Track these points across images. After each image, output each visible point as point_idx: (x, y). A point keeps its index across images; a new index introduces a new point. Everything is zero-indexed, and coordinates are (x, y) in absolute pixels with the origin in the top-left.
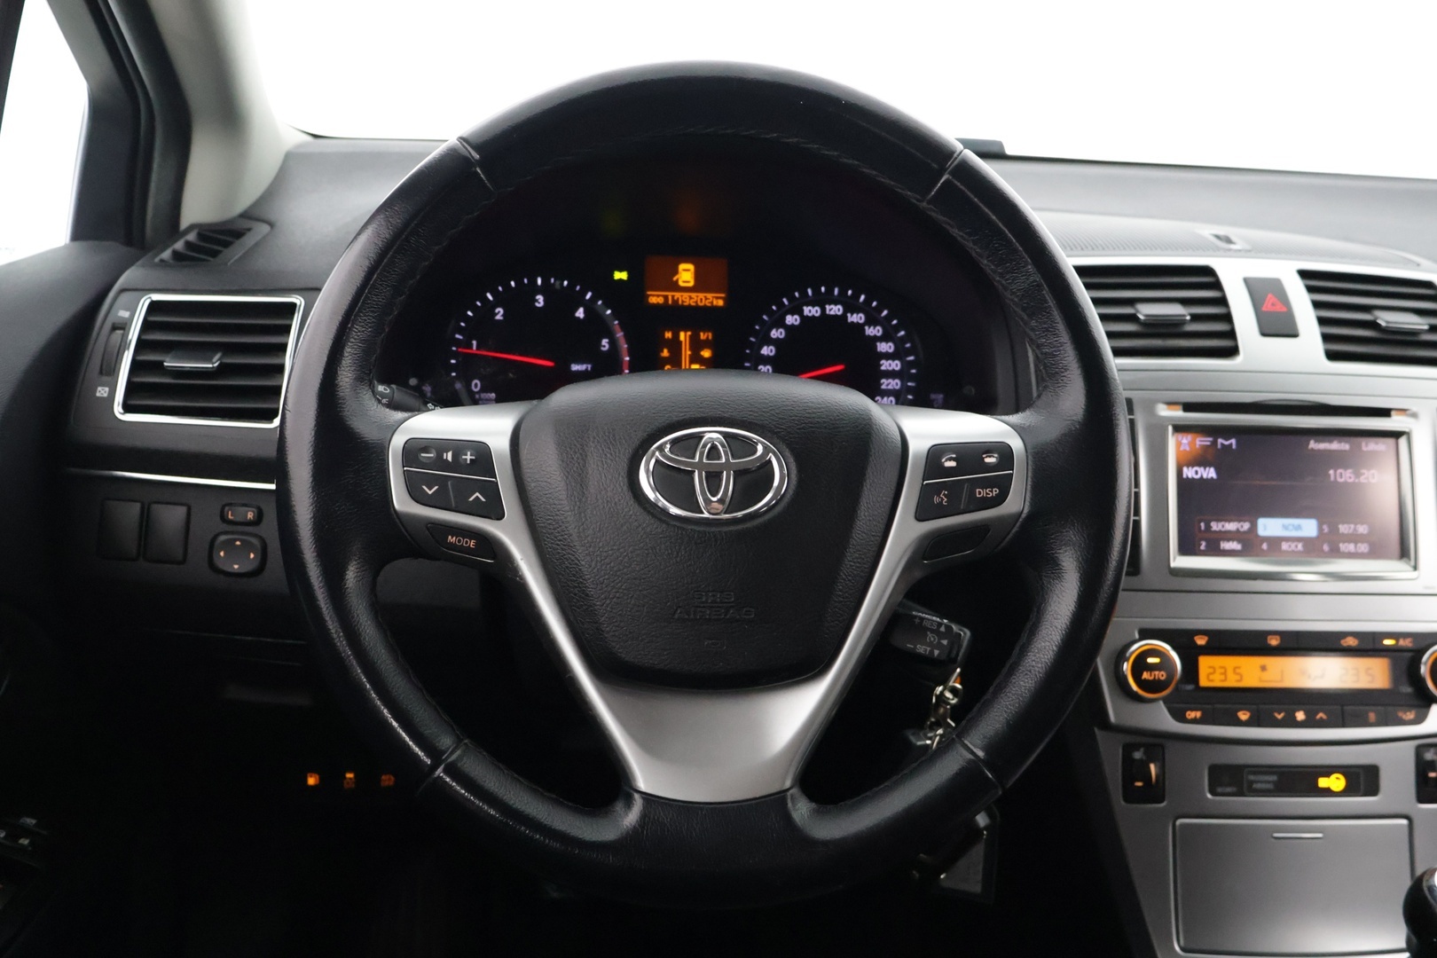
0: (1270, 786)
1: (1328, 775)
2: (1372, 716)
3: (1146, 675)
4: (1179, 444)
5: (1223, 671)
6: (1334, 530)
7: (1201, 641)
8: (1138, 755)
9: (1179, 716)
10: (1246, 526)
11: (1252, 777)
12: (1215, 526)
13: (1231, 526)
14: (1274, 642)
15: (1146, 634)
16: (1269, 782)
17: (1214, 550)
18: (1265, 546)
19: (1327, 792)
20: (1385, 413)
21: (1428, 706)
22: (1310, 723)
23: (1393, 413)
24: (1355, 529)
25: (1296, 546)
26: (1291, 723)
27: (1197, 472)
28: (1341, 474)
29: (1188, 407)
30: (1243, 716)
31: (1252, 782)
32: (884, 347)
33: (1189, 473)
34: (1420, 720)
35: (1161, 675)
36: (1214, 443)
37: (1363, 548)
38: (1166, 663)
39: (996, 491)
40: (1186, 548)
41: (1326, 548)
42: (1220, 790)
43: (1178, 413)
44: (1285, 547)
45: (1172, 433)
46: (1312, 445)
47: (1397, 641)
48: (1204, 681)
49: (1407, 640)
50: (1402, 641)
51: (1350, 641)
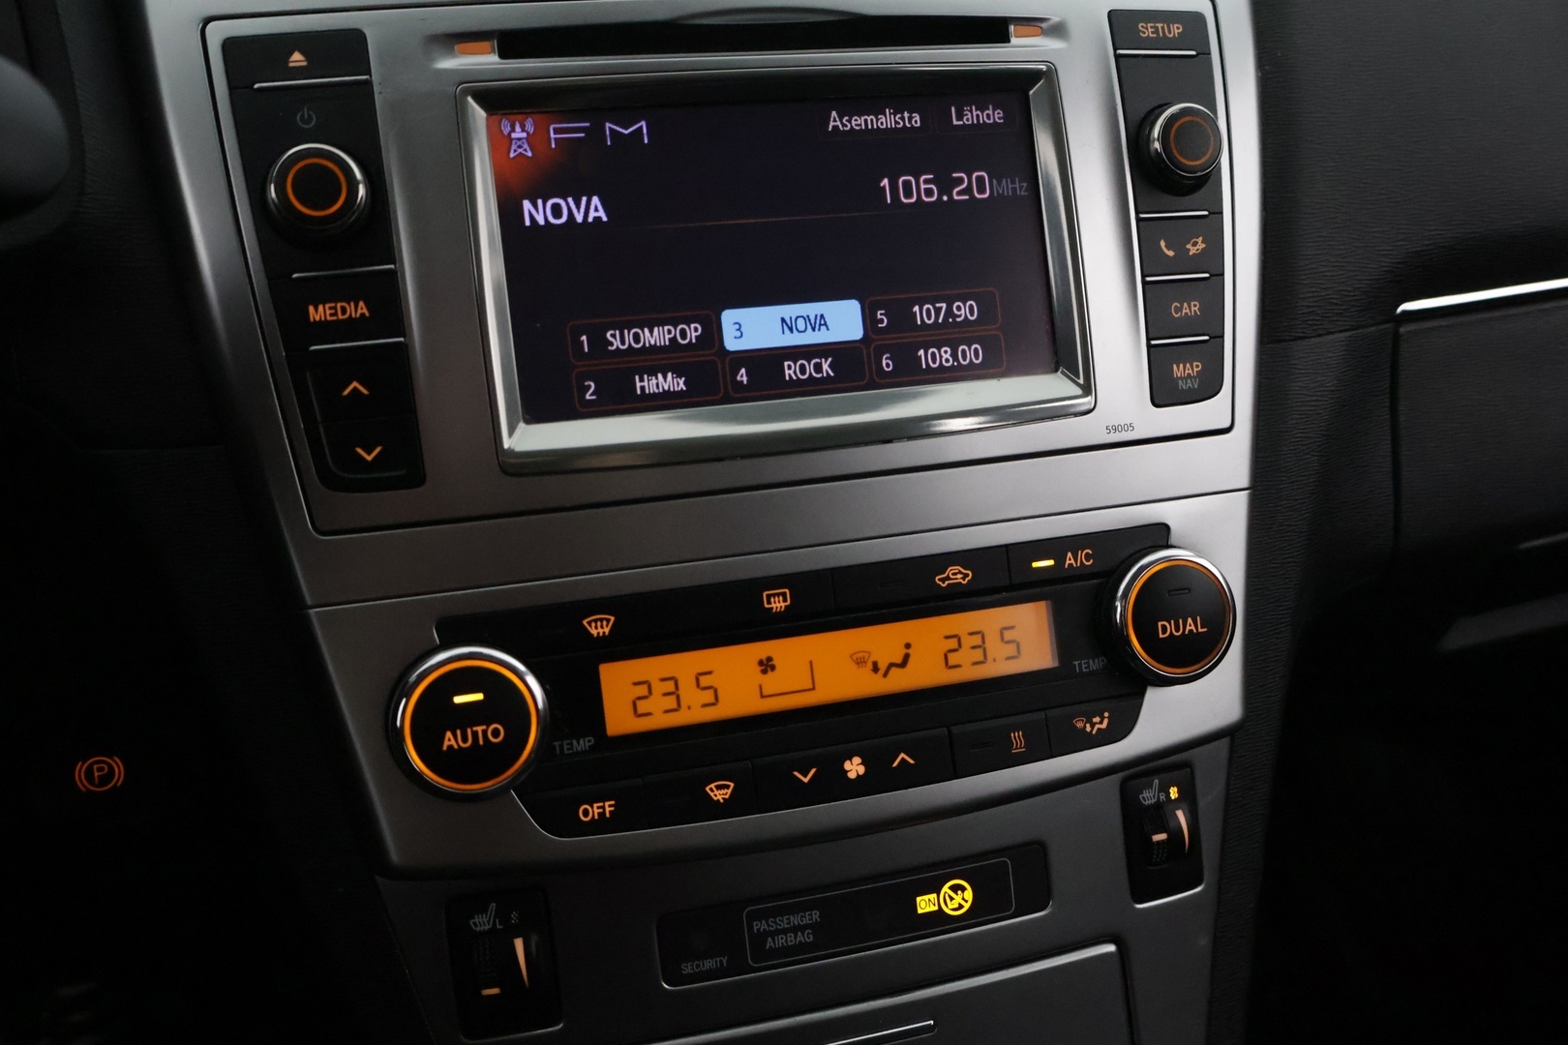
0: (807, 937)
1: (935, 885)
2: (1017, 738)
3: (450, 739)
4: (499, 144)
5: (670, 686)
6: (902, 319)
7: (599, 627)
8: (482, 923)
9: (563, 821)
10: (694, 332)
11: (757, 926)
12: (615, 341)
13: (656, 336)
15: (454, 632)
16: (802, 928)
17: (621, 401)
18: (743, 376)
19: (938, 922)
20: (994, 30)
21: (1141, 695)
22: (877, 781)
23: (1014, 29)
24: (949, 312)
25: (818, 368)
26: (837, 787)
27: (557, 211)
28: (907, 185)
29: (512, 43)
30: (719, 794)
31: (759, 939)
33: (536, 212)
34: (1122, 728)
35: (493, 732)
36: (595, 132)
37: (972, 353)
38: (503, 698)
40: (539, 407)
41: (887, 365)
42: (688, 969)
43: (485, 60)
44: (790, 370)
45: (478, 114)
46: (835, 121)
47: (1060, 561)
48: (619, 720)
49: (1081, 555)
50: (1070, 560)
51: (957, 575)
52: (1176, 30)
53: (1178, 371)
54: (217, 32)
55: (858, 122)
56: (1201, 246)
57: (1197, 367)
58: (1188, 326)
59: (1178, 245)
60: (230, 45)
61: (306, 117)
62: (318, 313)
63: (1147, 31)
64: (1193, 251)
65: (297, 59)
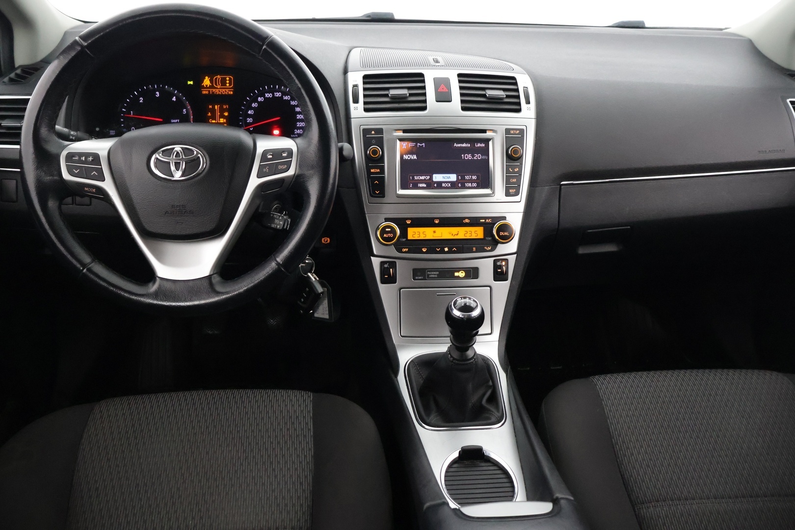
0: (436, 276)
1: (458, 271)
2: (474, 249)
3: (385, 235)
4: (401, 146)
5: (419, 233)
6: (463, 178)
7: (408, 222)
8: (386, 266)
9: (399, 251)
10: (428, 177)
11: (428, 273)
12: (416, 178)
13: (423, 178)
14: (437, 222)
15: (387, 220)
16: (435, 274)
17: (416, 187)
18: (435, 185)
19: (458, 278)
20: (484, 131)
21: (497, 245)
22: (450, 252)
23: (487, 131)
24: (471, 178)
25: (448, 185)
26: (443, 252)
27: (409, 157)
28: (466, 156)
29: (405, 131)
30: (424, 250)
31: (429, 275)
32: (298, 109)
33: (406, 157)
34: (493, 250)
35: (391, 235)
36: (416, 145)
37: (475, 185)
38: (393, 231)
39: (286, 166)
40: (404, 186)
41: (460, 185)
42: (417, 278)
43: (400, 134)
44: (443, 185)
45: (398, 142)
46: (455, 145)
47: (486, 220)
48: (410, 237)
49: (489, 220)
50: (487, 221)
51: (467, 221)
52: (518, 132)
53: (511, 191)
54: (362, 127)
55: (459, 145)
56: (517, 170)
57: (515, 190)
58: (514, 183)
59: (513, 169)
60: (364, 130)
61: (374, 141)
62: (372, 171)
63: (512, 132)
64: (516, 170)
65: (373, 132)
